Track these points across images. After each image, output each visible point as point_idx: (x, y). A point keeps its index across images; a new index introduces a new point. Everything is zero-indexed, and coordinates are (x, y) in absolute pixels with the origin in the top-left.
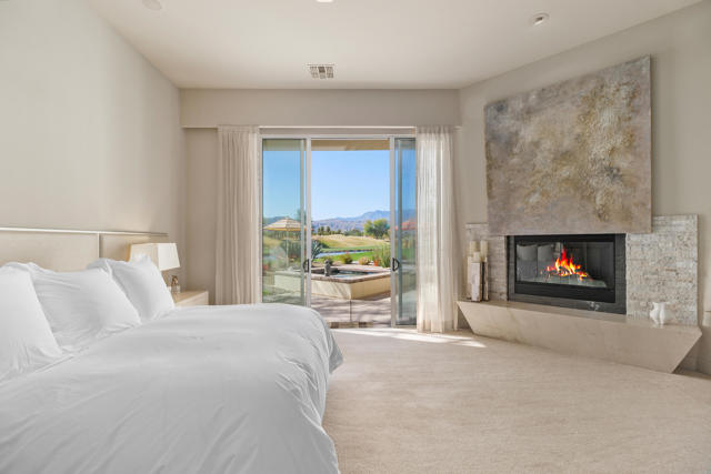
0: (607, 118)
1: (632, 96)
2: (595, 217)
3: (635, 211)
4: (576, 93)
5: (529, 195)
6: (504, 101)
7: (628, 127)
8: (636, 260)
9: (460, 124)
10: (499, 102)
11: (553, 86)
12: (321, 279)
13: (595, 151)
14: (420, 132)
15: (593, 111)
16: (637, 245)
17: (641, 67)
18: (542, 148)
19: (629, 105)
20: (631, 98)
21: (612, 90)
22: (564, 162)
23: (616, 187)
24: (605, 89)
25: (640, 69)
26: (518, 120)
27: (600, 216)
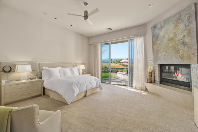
0: (182, 26)
1: (189, 17)
2: (180, 58)
3: (192, 56)
4: (173, 20)
5: (162, 52)
6: (156, 25)
7: (188, 28)
8: (194, 73)
9: (147, 33)
10: (154, 26)
11: (167, 18)
12: (126, 75)
13: (179, 37)
14: (135, 37)
15: (178, 24)
16: (194, 68)
17: (192, 7)
18: (165, 38)
19: (188, 21)
20: (189, 18)
21: (183, 16)
22: (171, 42)
23: (186, 49)
24: (181, 17)
25: (191, 8)
26: (159, 30)
27: (181, 58)
